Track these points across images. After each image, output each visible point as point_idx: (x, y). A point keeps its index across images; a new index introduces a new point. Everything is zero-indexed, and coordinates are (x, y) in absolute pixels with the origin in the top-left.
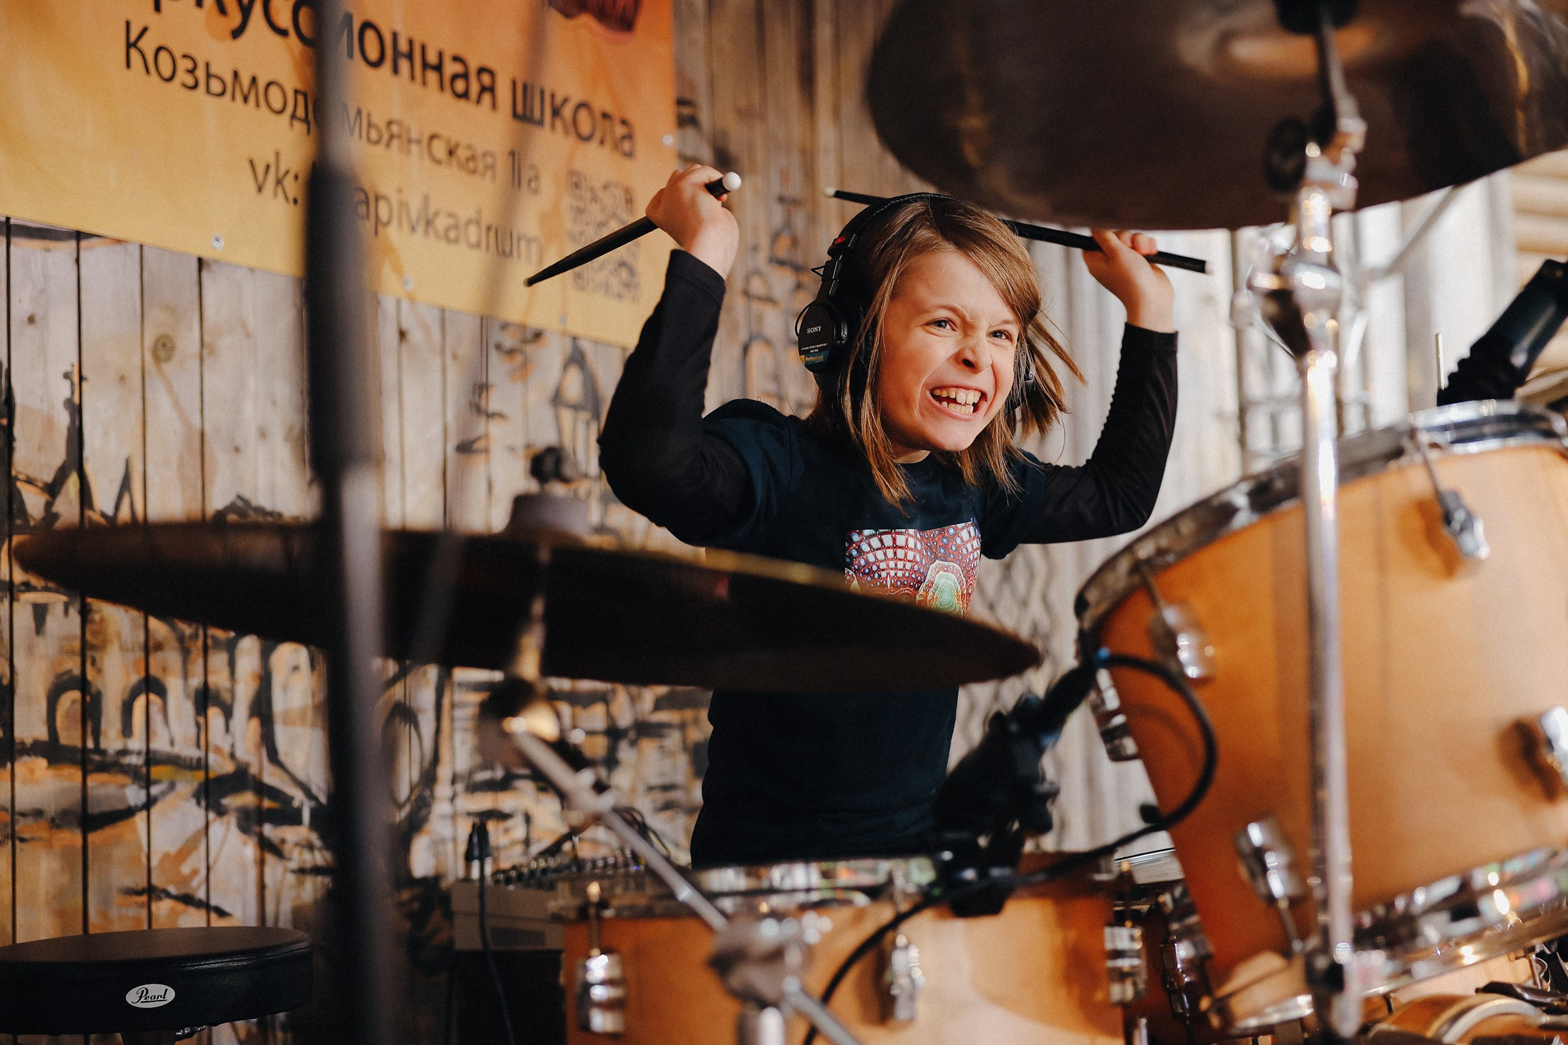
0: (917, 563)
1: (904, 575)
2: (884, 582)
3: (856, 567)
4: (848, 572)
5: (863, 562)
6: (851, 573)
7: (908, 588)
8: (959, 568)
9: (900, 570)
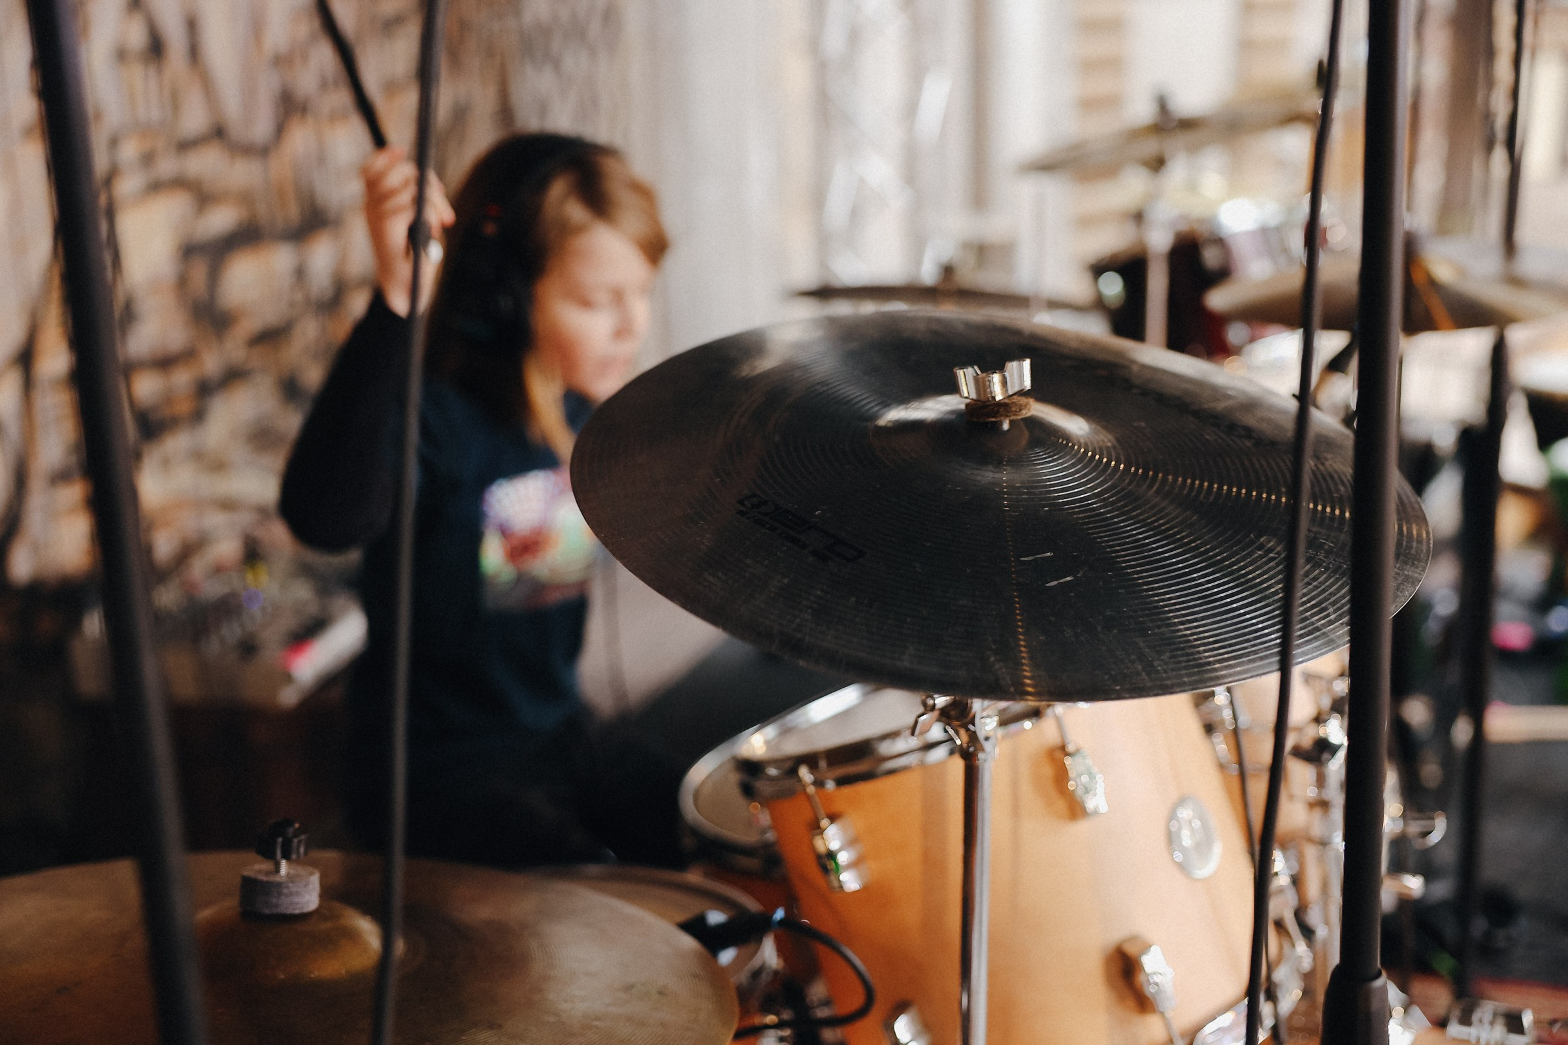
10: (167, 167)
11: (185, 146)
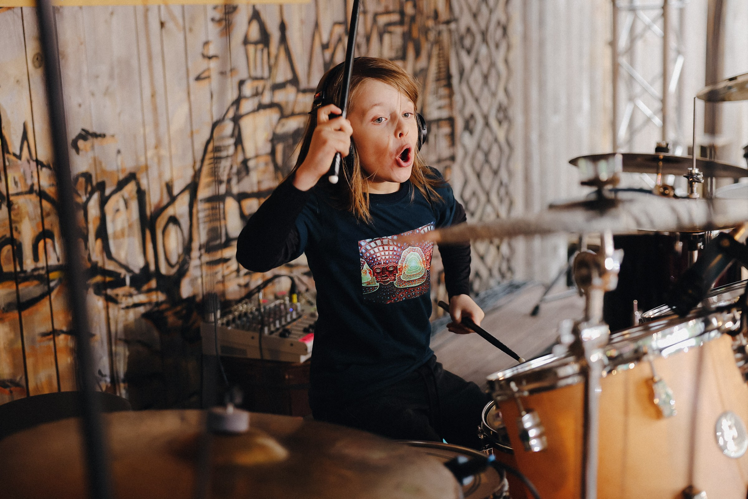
0: (395, 251)
1: (389, 257)
2: (380, 262)
3: (365, 257)
4: (362, 260)
5: (368, 255)
6: (363, 260)
7: (392, 263)
8: (420, 249)
9: (387, 255)
10: (266, 99)
11: (276, 87)
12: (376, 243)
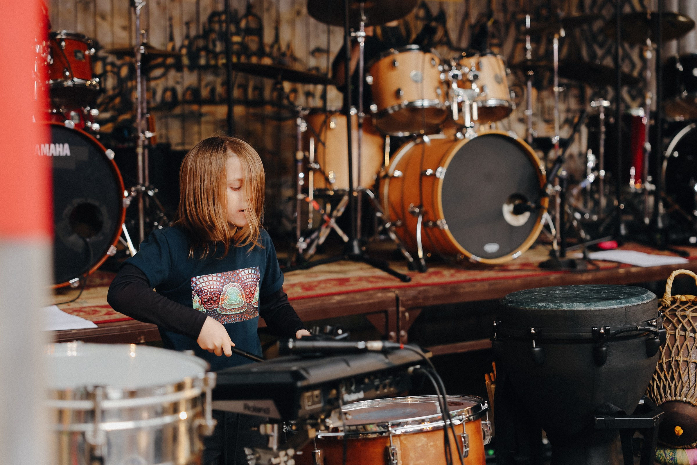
2: (207, 294)
4: (193, 292)
5: (198, 288)
7: (216, 295)
8: (240, 285)
9: (212, 289)
12: (203, 279)
